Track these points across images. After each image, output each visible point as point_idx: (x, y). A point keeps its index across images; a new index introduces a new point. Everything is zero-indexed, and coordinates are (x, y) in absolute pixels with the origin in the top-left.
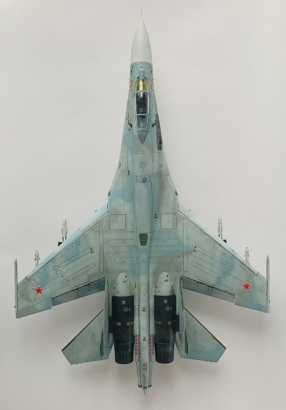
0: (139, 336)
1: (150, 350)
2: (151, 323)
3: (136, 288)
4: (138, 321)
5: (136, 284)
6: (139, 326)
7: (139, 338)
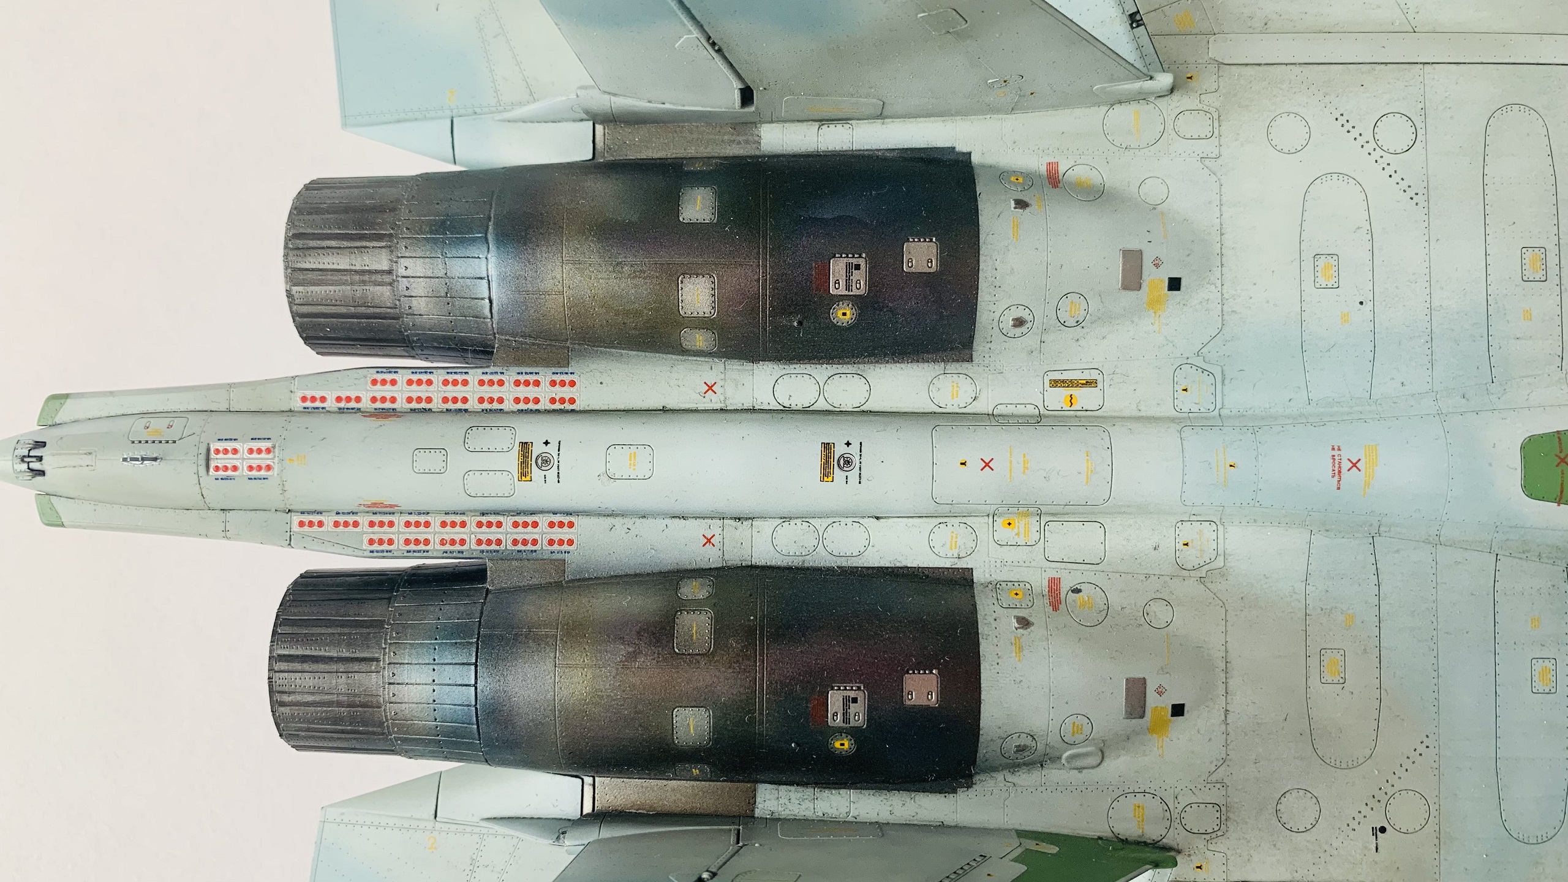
0: (565, 411)
1: (419, 517)
2: (695, 530)
3: (1055, 383)
4: (714, 401)
5: (1090, 383)
6: (664, 410)
7: (544, 405)
